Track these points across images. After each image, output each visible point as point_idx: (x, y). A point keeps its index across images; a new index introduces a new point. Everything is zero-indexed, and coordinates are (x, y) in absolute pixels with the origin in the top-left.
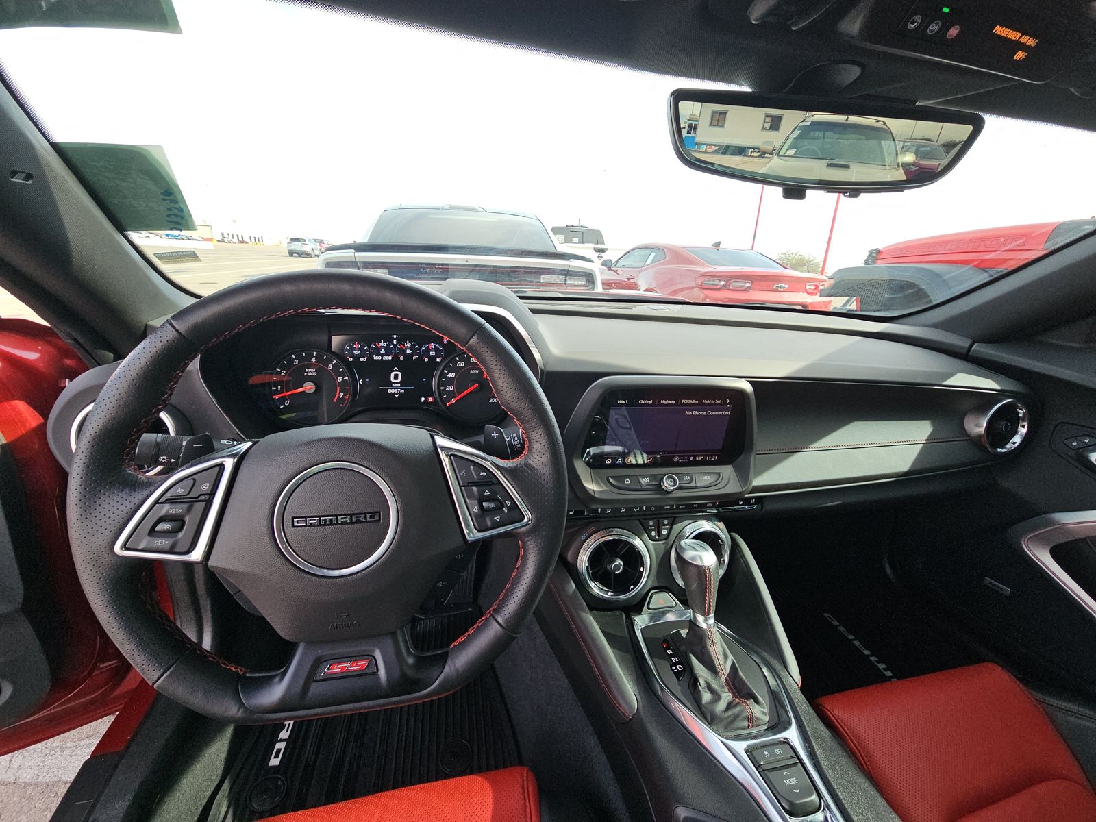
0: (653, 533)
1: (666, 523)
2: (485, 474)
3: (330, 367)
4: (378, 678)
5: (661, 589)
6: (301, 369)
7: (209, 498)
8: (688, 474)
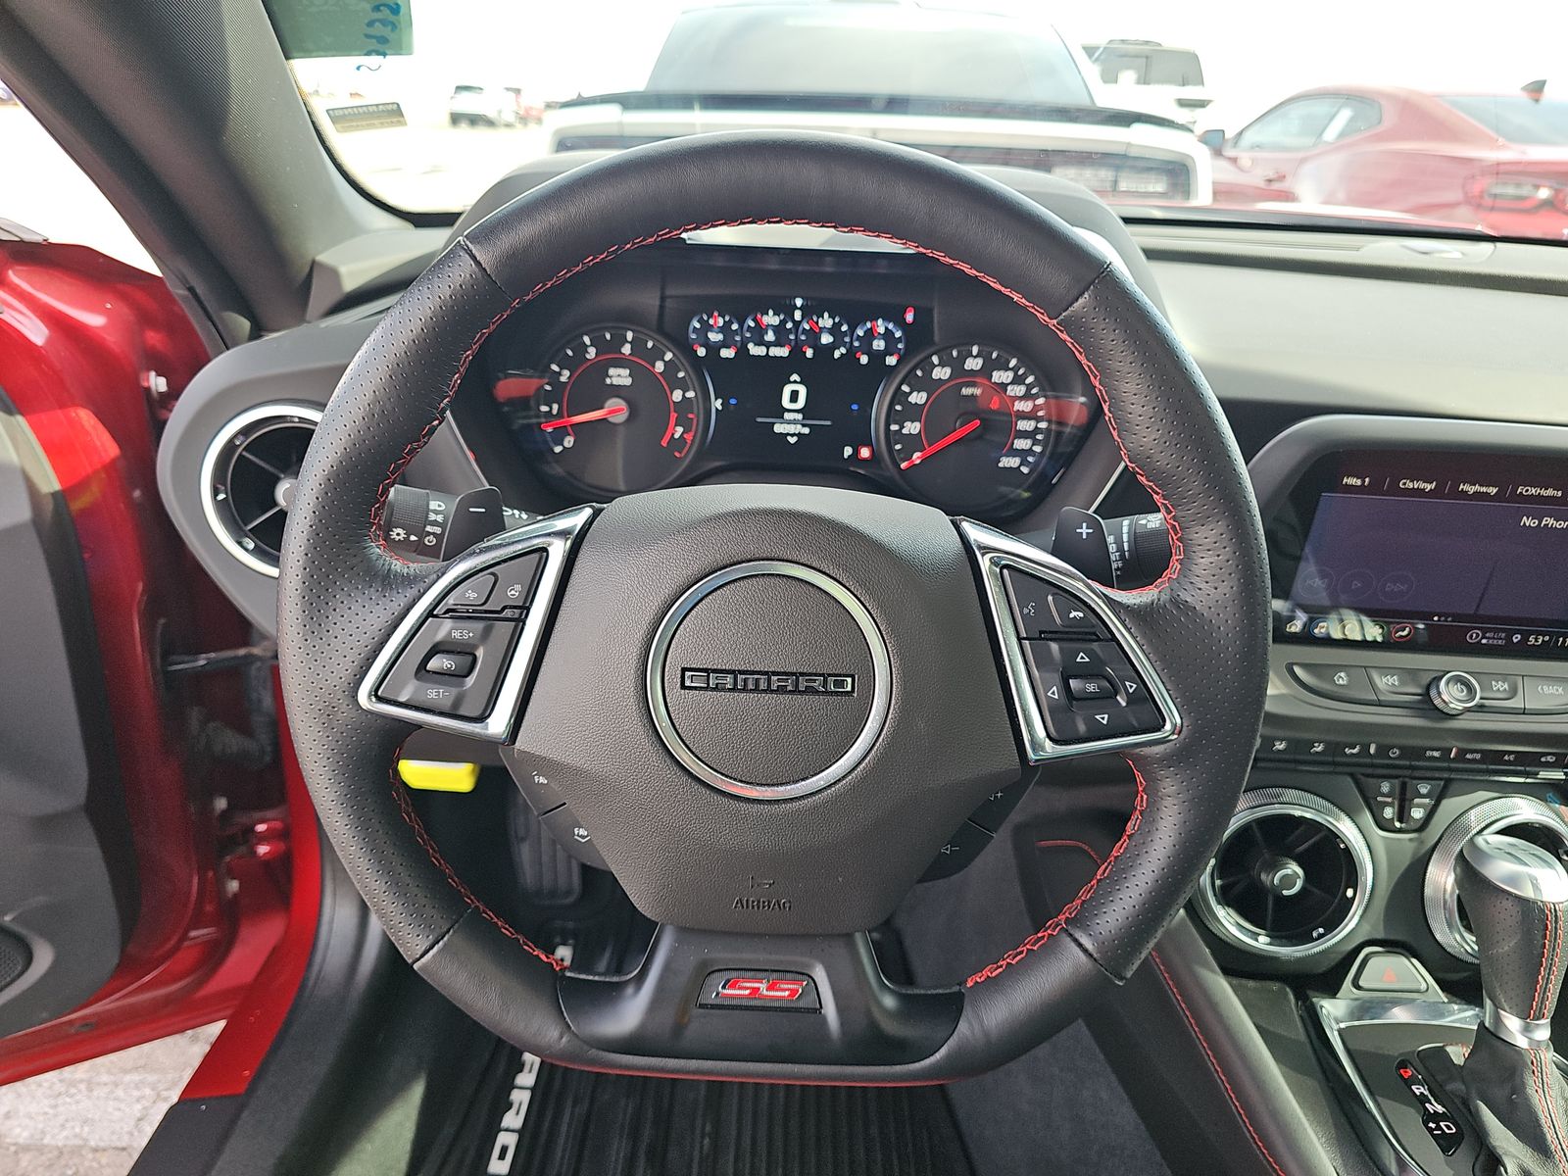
0: (1388, 813)
1: (1424, 790)
2: (1081, 615)
3: (659, 367)
4: (824, 1020)
5: (1391, 946)
6: (601, 368)
7: (521, 614)
8: (1504, 677)
